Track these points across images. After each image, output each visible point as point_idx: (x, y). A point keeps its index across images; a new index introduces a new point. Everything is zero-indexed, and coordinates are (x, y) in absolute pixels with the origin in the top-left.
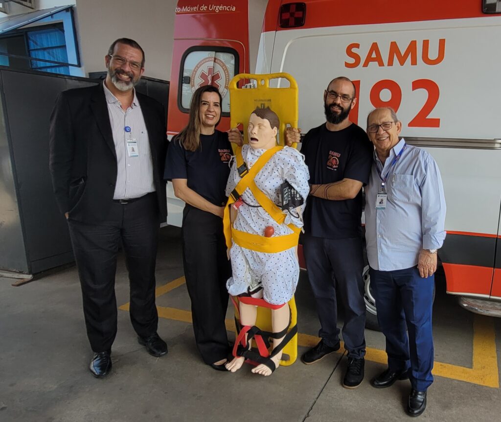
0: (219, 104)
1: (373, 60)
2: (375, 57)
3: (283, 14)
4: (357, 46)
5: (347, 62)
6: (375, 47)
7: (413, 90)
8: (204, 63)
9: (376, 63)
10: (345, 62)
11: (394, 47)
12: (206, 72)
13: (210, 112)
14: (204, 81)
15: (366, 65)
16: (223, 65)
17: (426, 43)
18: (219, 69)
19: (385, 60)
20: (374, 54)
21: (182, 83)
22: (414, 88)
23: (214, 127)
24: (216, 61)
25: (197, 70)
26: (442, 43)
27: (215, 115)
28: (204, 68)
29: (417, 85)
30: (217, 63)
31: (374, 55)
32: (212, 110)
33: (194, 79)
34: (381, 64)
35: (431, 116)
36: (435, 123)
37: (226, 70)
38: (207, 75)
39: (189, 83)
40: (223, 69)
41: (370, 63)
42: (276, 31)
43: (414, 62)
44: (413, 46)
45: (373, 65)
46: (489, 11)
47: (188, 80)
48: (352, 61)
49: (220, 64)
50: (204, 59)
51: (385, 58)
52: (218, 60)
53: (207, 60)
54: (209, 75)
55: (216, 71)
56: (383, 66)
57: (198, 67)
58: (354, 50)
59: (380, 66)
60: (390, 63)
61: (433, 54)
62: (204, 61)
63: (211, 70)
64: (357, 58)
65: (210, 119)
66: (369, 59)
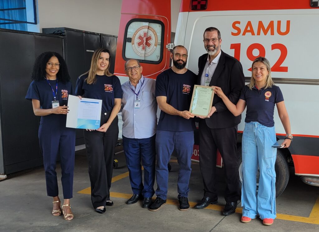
0: (108, 59)
1: (249, 31)
2: (250, 29)
3: (193, 2)
4: (239, 23)
5: (233, 32)
6: (249, 24)
7: (272, 50)
8: (141, 29)
9: (250, 33)
10: (232, 32)
11: (261, 24)
12: (142, 35)
13: (103, 63)
14: (141, 41)
15: (244, 34)
16: (154, 31)
17: (279, 23)
18: (151, 33)
19: (256, 31)
20: (249, 27)
21: (126, 42)
22: (272, 49)
23: (104, 71)
24: (149, 28)
25: (136, 34)
26: (288, 22)
27: (106, 65)
28: (141, 33)
29: (274, 47)
30: (150, 30)
31: (249, 29)
32: (105, 62)
33: (134, 40)
34: (253, 34)
35: (283, 65)
36: (285, 69)
37: (155, 34)
38: (143, 37)
39: (131, 42)
40: (154, 33)
41: (247, 33)
42: (189, 12)
43: (272, 33)
44: (271, 24)
45: (249, 34)
46: (314, 5)
47: (130, 40)
48: (236, 31)
49: (151, 31)
50: (142, 27)
51: (255, 30)
52: (150, 27)
53: (143, 28)
54: (144, 37)
55: (149, 35)
56: (255, 35)
57: (137, 32)
58: (237, 25)
59: (252, 35)
60: (259, 34)
61: (283, 29)
62: (141, 28)
63: (145, 34)
64: (239, 30)
65: (103, 67)
66: (246, 31)
